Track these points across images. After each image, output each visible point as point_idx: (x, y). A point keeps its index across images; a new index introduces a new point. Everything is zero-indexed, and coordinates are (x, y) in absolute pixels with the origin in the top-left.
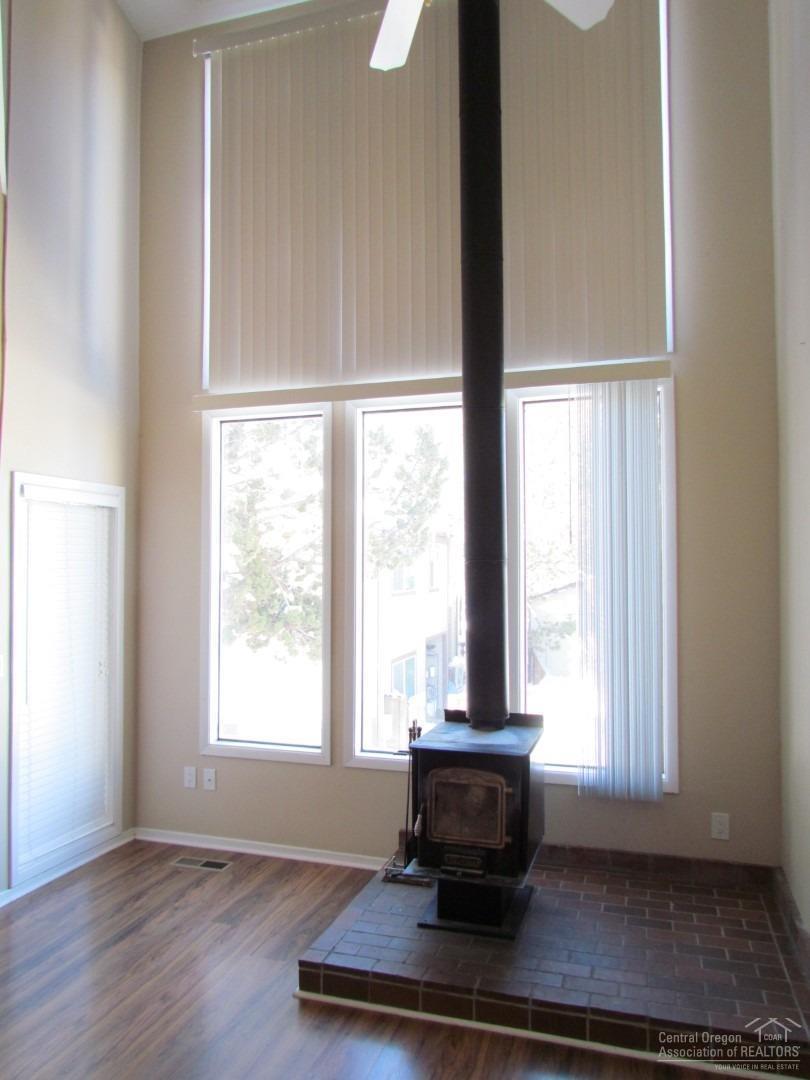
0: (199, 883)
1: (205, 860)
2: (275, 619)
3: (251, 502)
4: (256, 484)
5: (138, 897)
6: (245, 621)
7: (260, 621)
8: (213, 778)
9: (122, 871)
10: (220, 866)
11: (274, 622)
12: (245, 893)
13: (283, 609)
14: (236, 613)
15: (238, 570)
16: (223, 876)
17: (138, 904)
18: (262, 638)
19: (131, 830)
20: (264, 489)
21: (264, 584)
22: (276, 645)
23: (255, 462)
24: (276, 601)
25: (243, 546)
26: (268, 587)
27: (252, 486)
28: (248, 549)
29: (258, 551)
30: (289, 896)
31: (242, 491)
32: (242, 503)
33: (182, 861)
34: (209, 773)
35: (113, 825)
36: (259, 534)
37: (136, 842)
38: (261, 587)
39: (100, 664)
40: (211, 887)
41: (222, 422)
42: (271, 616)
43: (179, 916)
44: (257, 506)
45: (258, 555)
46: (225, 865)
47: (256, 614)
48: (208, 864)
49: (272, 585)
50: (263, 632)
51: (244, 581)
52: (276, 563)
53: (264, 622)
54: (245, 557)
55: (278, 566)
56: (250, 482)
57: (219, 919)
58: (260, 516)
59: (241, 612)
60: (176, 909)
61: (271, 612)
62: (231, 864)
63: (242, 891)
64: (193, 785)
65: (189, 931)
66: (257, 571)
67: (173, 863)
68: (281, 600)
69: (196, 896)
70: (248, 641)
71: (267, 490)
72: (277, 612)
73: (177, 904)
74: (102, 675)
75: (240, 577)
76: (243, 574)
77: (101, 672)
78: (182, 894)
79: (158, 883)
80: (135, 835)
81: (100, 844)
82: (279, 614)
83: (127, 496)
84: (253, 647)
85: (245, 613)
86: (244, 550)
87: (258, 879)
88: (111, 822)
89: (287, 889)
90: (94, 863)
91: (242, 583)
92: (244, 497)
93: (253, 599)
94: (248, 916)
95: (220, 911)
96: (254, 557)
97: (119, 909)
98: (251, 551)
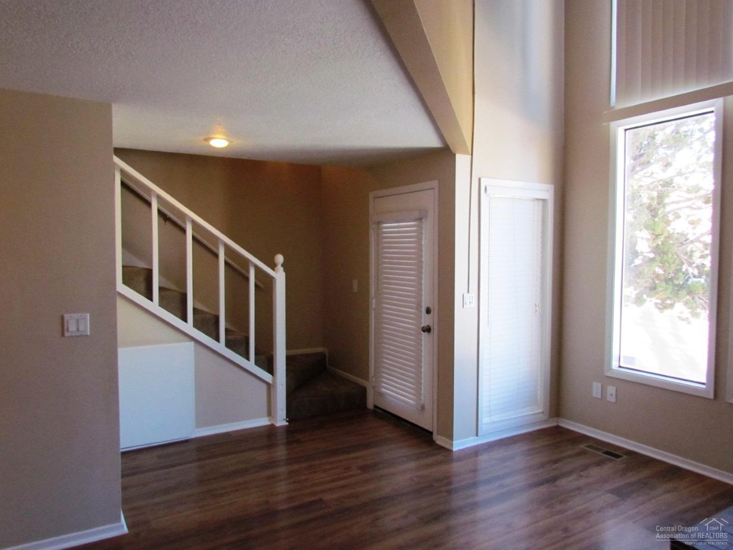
0: (599, 463)
1: (606, 449)
2: (680, 287)
3: (661, 197)
4: (667, 184)
5: (556, 462)
6: (653, 289)
7: (666, 289)
8: (614, 394)
9: (547, 443)
10: (618, 456)
11: (679, 290)
12: (633, 479)
13: (687, 280)
14: (646, 282)
15: (649, 250)
16: (618, 463)
17: (556, 465)
18: (669, 302)
19: (556, 418)
20: (674, 187)
21: (671, 261)
22: (680, 307)
23: (666, 166)
24: (681, 274)
25: (652, 232)
26: (674, 263)
27: (663, 186)
28: (657, 234)
29: (666, 234)
30: (669, 492)
31: (652, 190)
32: (652, 199)
33: (590, 447)
34: (611, 390)
35: (543, 412)
36: (668, 223)
37: (558, 427)
38: (668, 263)
39: (536, 306)
40: (607, 469)
41: (626, 130)
42: (677, 285)
43: (582, 482)
44: (666, 201)
45: (665, 238)
46: (621, 456)
47: (664, 284)
48: (607, 453)
49: (677, 262)
50: (669, 298)
51: (654, 258)
52: (682, 244)
53: (670, 290)
54: (654, 239)
55: (684, 247)
56: (661, 183)
57: (612, 491)
58: (668, 209)
59: (651, 281)
60: (581, 476)
61: (676, 282)
62: (625, 457)
63: (632, 477)
64: (599, 396)
65: (589, 492)
66: (665, 250)
67: (583, 446)
68: (686, 273)
69: (596, 473)
70: (656, 304)
71: (676, 188)
72: (681, 283)
73: (582, 473)
74: (537, 313)
75: (652, 255)
76: (654, 253)
77: (536, 311)
78: (586, 467)
79: (569, 456)
80: (558, 422)
81: (535, 423)
82: (683, 284)
83: (555, 191)
84: (659, 309)
85: (654, 283)
86: (653, 234)
87: (645, 473)
88: (541, 411)
89: (670, 485)
90: (530, 434)
91: (652, 260)
92: (655, 194)
93: (661, 272)
94: (634, 495)
95: (614, 486)
96: (662, 239)
97: (542, 465)
98: (659, 235)
